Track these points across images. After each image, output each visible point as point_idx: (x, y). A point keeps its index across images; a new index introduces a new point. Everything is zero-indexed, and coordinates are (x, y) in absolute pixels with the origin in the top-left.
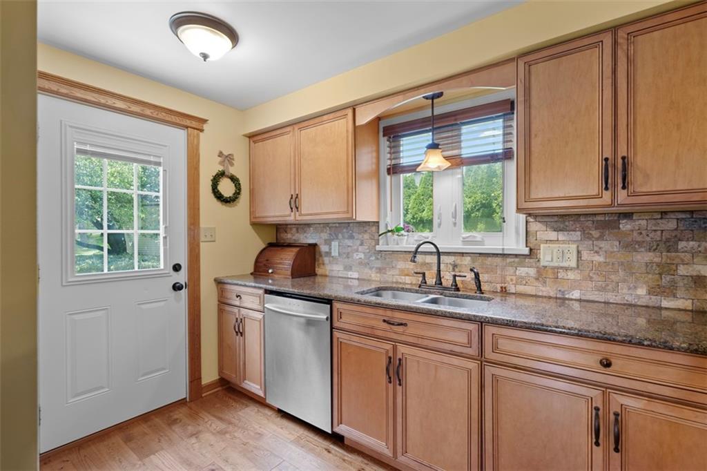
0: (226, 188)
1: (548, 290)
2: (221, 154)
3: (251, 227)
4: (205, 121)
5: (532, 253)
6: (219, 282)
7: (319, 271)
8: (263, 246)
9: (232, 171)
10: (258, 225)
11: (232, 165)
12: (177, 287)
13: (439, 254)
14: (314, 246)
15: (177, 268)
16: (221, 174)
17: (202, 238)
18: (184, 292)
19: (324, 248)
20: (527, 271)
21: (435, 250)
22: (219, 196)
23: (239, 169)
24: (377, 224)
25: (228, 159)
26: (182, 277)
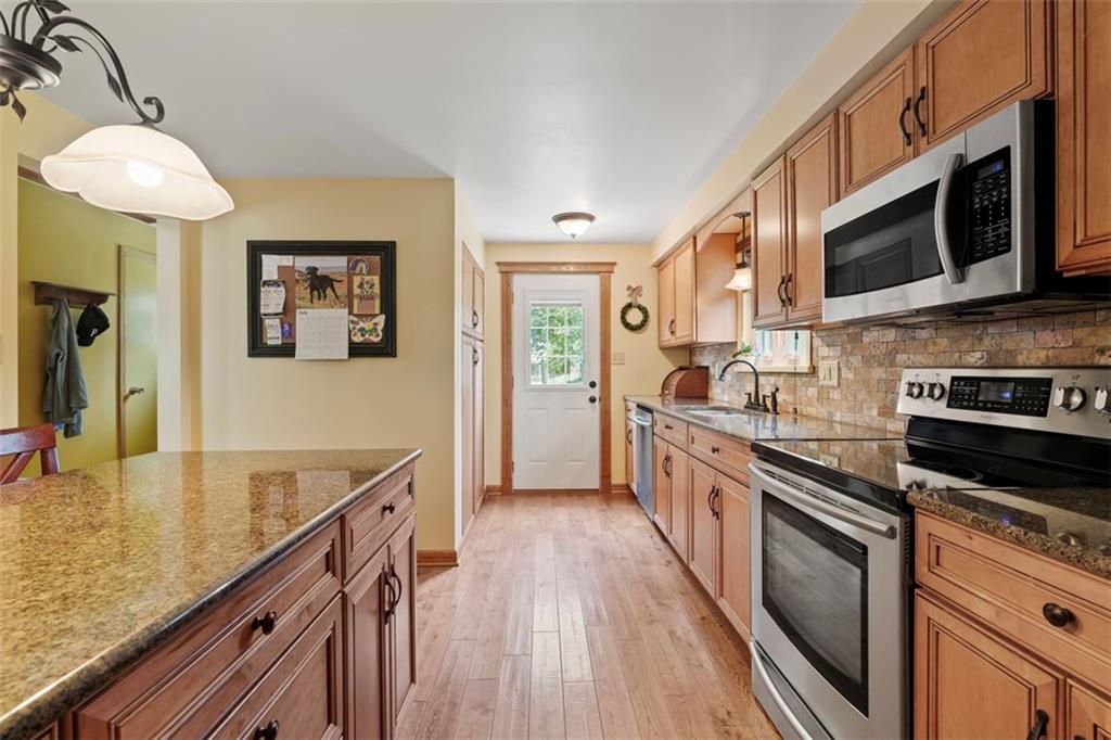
0: (635, 317)
1: (823, 412)
2: (629, 288)
3: (660, 352)
4: (615, 264)
5: (814, 370)
6: (624, 402)
7: (710, 396)
8: (671, 368)
9: (641, 301)
10: (666, 350)
11: (640, 295)
12: (592, 400)
13: (757, 374)
14: (707, 368)
15: (593, 385)
16: (630, 306)
17: (612, 361)
18: (597, 404)
19: (712, 371)
20: (813, 391)
21: (751, 370)
22: (627, 325)
23: (647, 299)
24: (734, 344)
25: (635, 291)
26: (596, 392)
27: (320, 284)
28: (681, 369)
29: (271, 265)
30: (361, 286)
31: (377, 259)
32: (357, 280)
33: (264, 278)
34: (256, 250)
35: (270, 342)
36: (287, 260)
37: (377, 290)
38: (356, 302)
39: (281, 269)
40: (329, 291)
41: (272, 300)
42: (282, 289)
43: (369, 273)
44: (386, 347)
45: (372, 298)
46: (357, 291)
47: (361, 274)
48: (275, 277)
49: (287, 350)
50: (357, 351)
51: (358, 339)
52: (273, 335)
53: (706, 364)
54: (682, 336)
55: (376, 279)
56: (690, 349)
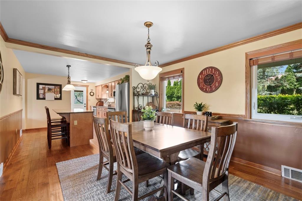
0: (92, 94)
2: (91, 89)
3: (96, 99)
4: (88, 86)
5: (114, 102)
6: (90, 106)
7: (103, 105)
8: (98, 102)
9: (93, 92)
10: (97, 99)
12: (85, 106)
13: (109, 103)
15: (85, 104)
16: (91, 92)
17: (88, 100)
18: (86, 107)
22: (91, 95)
23: (94, 91)
24: (107, 99)
26: (86, 105)
27: (49, 90)
28: (99, 102)
29: (41, 87)
30: (56, 90)
31: (59, 87)
32: (56, 89)
33: (40, 88)
34: (38, 85)
35: (41, 98)
36: (44, 86)
37: (59, 91)
38: (56, 92)
39: (43, 87)
40: (51, 91)
41: (41, 92)
42: (43, 90)
43: (58, 88)
44: (60, 99)
45: (58, 92)
46: (56, 91)
47: (56, 88)
48: (42, 88)
49: (44, 99)
50: (56, 99)
51: (56, 97)
52: (41, 96)
53: (103, 101)
54: (100, 97)
55: (59, 89)
56: (101, 99)
